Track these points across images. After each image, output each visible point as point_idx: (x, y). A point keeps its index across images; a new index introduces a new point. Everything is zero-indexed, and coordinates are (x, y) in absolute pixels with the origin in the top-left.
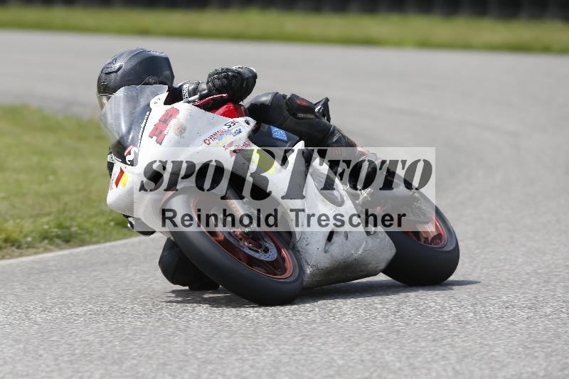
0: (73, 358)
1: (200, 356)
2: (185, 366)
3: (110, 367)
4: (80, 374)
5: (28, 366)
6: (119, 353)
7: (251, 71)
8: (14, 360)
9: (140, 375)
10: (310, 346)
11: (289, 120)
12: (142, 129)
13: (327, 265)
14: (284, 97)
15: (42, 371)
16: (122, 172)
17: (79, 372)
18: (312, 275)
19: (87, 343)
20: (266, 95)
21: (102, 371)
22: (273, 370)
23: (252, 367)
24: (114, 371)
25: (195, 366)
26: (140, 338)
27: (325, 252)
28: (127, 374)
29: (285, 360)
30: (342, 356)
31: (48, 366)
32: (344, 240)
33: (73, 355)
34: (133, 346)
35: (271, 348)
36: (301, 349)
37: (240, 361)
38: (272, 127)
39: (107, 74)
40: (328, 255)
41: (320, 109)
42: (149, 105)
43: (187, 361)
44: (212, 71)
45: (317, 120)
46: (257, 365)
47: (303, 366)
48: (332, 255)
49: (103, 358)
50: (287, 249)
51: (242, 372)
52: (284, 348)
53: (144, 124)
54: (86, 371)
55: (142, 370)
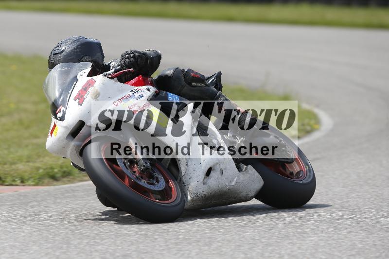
0: (178, 241)
1: (263, 240)
2: (254, 247)
3: (202, 248)
4: (182, 252)
5: (147, 246)
6: (209, 238)
7: (157, 53)
8: (138, 242)
9: (222, 253)
10: (339, 234)
11: (185, 88)
12: (69, 95)
13: (205, 193)
14: (183, 70)
15: (156, 250)
16: (55, 126)
17: (181, 251)
18: (193, 200)
19: (187, 231)
20: (169, 69)
21: (198, 251)
22: (313, 251)
23: (299, 248)
24: (206, 250)
25: (260, 247)
26: (223, 228)
27: (204, 184)
28: (214, 252)
29: (322, 243)
30: (361, 242)
31: (161, 246)
32: (219, 175)
33: (178, 239)
34: (217, 233)
35: (312, 236)
36: (333, 236)
37: (291, 244)
38: (168, 93)
39: (54, 54)
40: (206, 186)
41: (213, 80)
42: (76, 77)
43: (255, 244)
44: (123, 52)
45: (207, 88)
46: (303, 247)
47: (334, 248)
48: (209, 186)
49: (198, 241)
50: (173, 181)
51: (292, 251)
52: (321, 236)
53: (71, 90)
54: (187, 250)
55: (224, 250)
